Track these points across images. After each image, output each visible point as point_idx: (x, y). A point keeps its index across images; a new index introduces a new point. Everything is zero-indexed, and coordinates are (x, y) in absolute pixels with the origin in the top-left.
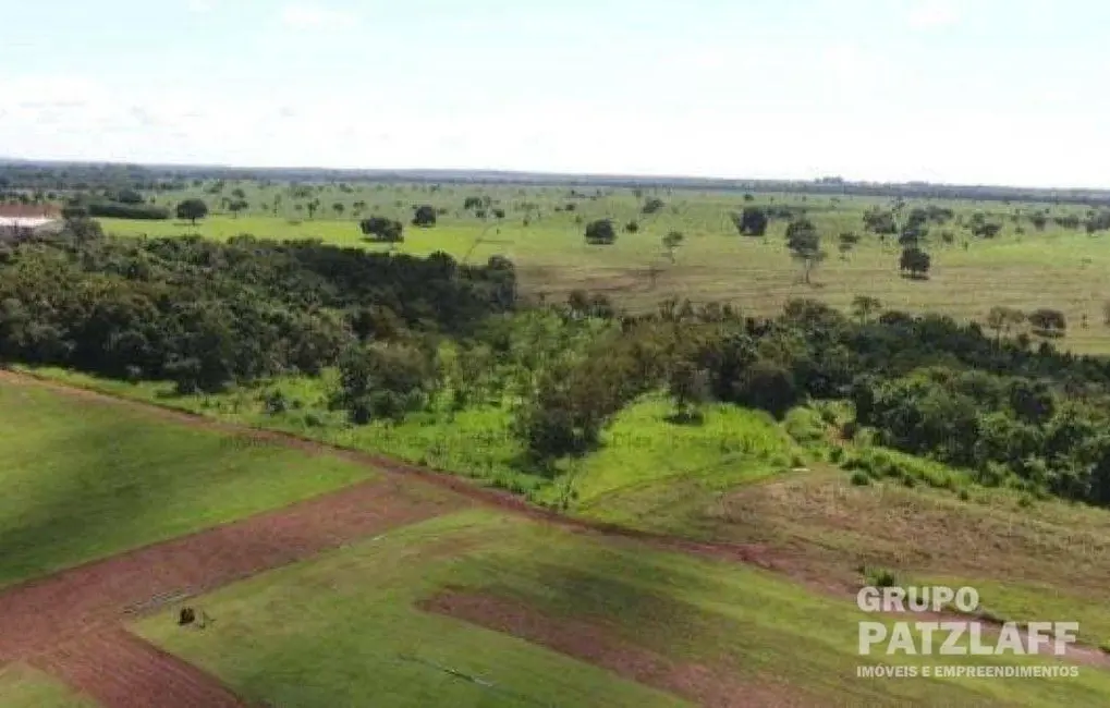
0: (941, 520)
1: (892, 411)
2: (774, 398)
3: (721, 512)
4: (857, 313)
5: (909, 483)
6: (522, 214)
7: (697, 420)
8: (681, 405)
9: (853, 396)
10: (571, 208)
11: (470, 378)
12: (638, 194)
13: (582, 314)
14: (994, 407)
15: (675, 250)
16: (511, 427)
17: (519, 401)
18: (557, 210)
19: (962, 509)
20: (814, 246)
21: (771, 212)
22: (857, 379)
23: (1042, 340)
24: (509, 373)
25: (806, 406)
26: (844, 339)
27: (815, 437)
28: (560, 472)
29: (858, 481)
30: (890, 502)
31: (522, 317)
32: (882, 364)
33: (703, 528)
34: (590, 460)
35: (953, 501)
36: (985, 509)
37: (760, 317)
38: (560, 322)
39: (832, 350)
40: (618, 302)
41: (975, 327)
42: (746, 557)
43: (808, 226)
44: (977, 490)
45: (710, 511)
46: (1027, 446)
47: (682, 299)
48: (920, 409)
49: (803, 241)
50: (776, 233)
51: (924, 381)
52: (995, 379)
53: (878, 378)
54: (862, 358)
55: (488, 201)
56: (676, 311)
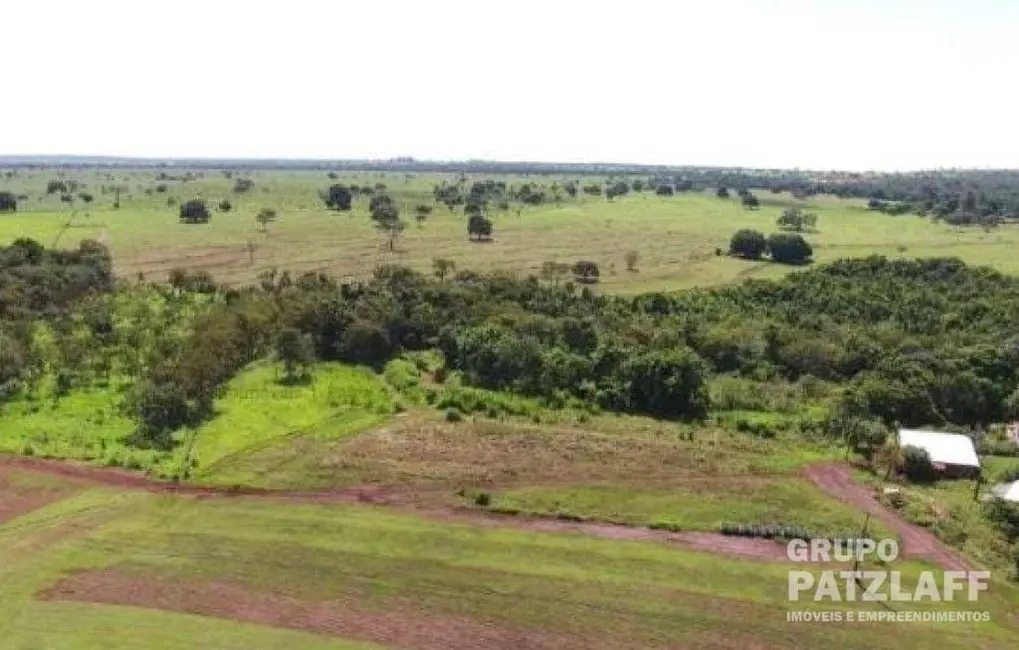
0: (521, 442)
1: (474, 355)
2: (372, 353)
3: (337, 460)
4: (437, 274)
5: (493, 414)
6: (111, 197)
7: (306, 380)
8: (289, 368)
9: (440, 344)
10: (161, 189)
11: (73, 361)
12: (229, 176)
13: (184, 292)
14: (552, 344)
15: (269, 225)
16: (121, 406)
17: (126, 379)
18: (149, 192)
19: (538, 431)
20: (395, 217)
21: (354, 188)
22: (442, 330)
23: (583, 286)
24: (115, 353)
25: (402, 358)
26: (428, 297)
27: (412, 384)
28: (177, 443)
29: (452, 418)
30: (479, 433)
31: (121, 299)
32: (462, 316)
33: (321, 477)
34: (207, 428)
35: (529, 425)
36: (553, 429)
37: (353, 283)
38: (163, 300)
39: (418, 307)
40: (219, 277)
41: (533, 280)
42: (364, 498)
43: (388, 200)
44: (548, 413)
45: (326, 461)
46: (581, 373)
47: (280, 271)
48: (496, 351)
49: (384, 212)
50: (360, 208)
51: (497, 327)
52: (551, 321)
53: (459, 327)
54: (445, 313)
55: (74, 186)
56: (276, 282)
